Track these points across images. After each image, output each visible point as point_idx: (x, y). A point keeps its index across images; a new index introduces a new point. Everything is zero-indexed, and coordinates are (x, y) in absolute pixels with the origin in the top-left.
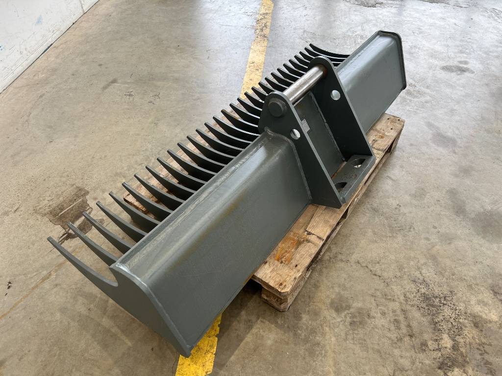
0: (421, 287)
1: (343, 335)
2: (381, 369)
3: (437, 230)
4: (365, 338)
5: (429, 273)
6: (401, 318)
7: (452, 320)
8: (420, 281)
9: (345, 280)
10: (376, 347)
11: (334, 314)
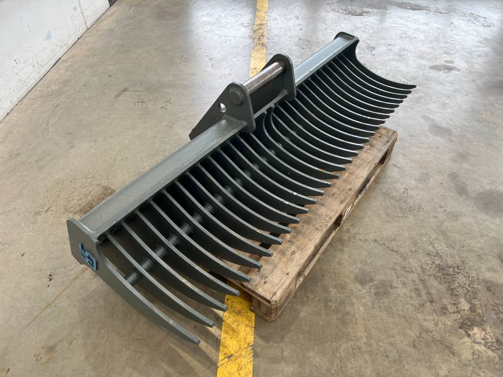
0: (435, 259)
1: (370, 304)
2: (408, 331)
3: (443, 209)
4: (390, 306)
5: (441, 247)
6: (421, 287)
7: (466, 286)
8: (433, 254)
9: (365, 256)
10: (401, 313)
11: (360, 287)
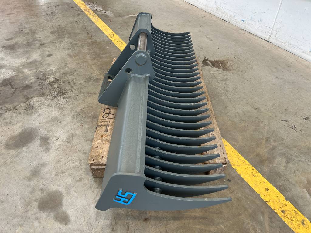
3: (59, 121)
